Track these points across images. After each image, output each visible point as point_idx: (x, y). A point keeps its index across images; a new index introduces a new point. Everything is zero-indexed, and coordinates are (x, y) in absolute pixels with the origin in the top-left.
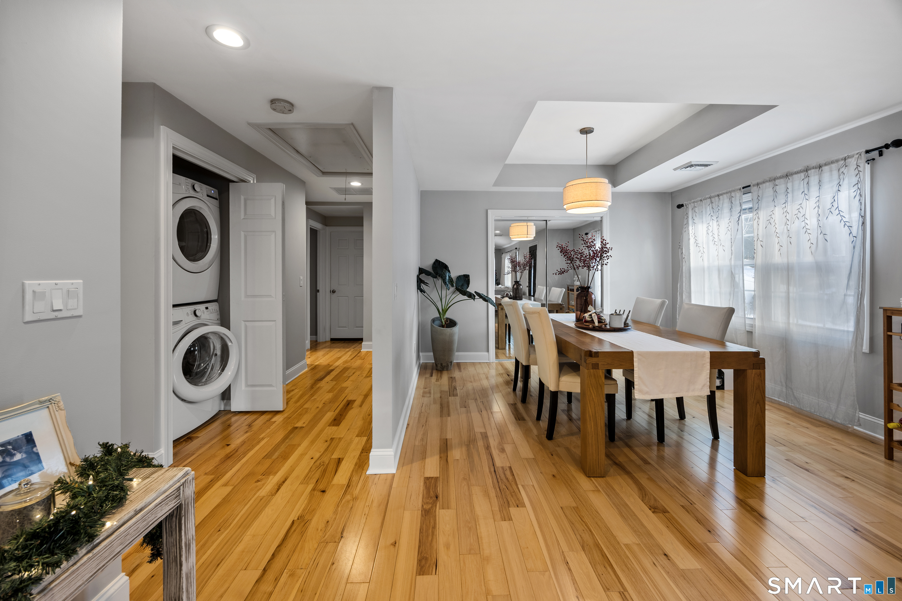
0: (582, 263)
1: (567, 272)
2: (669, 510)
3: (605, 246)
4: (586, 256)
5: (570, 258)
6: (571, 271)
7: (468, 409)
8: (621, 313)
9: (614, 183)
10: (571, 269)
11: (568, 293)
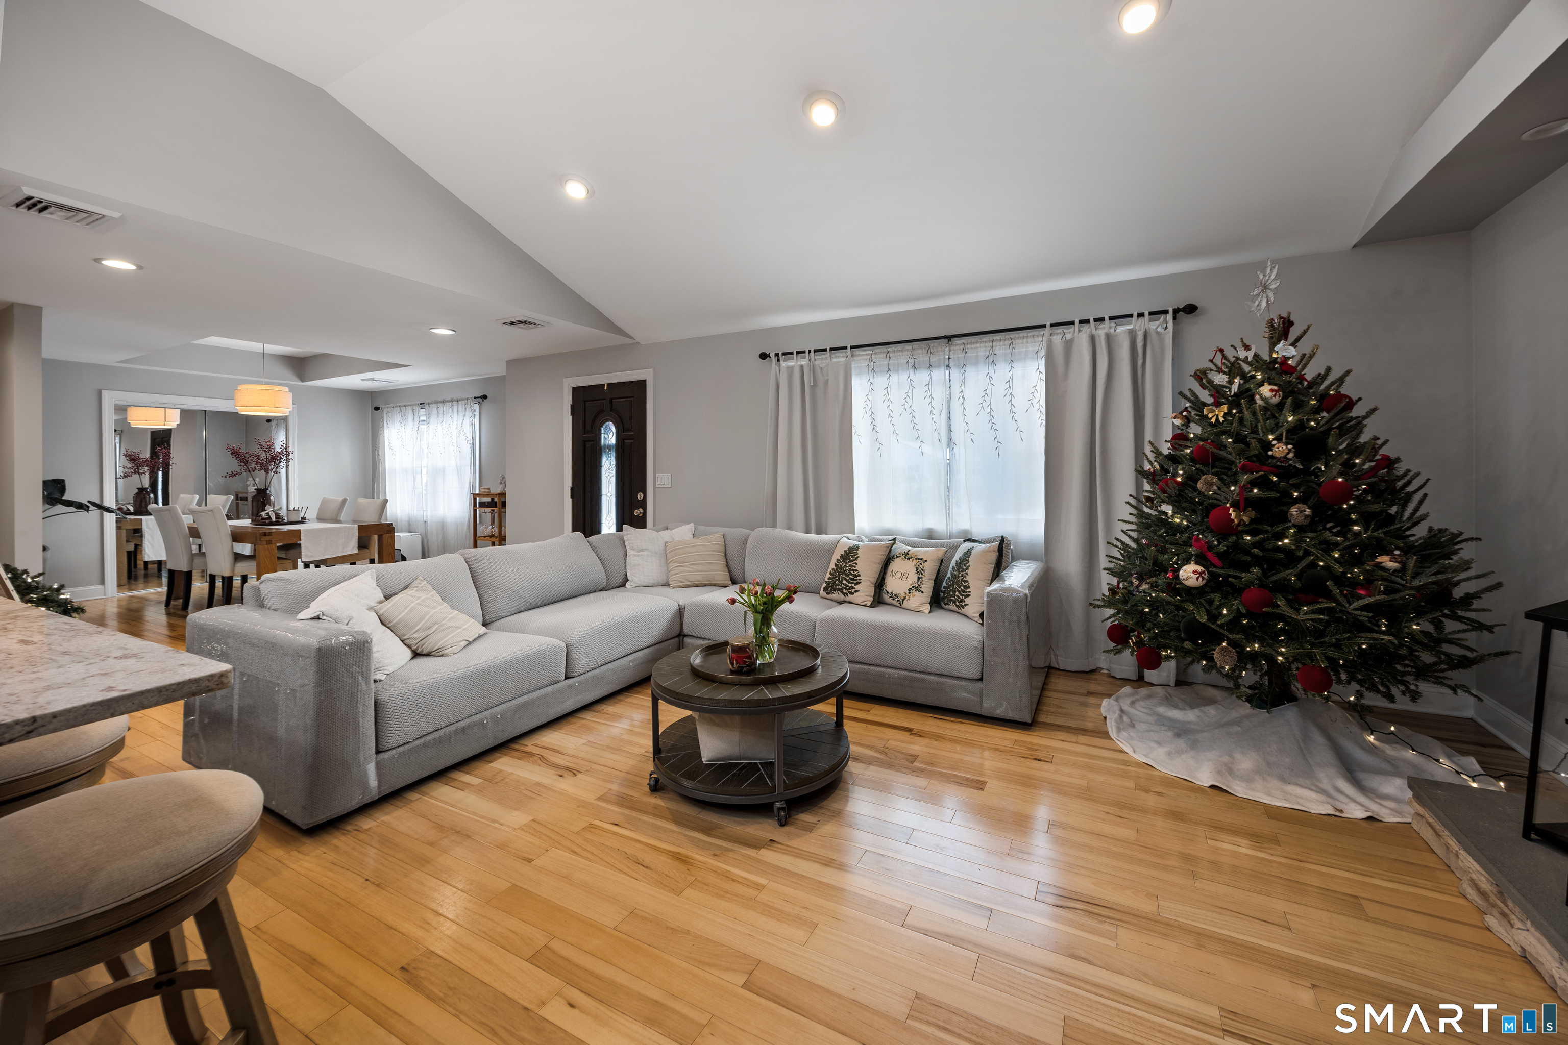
0: (258, 466)
1: (239, 475)
3: (287, 448)
4: (263, 459)
5: (244, 461)
6: (245, 475)
9: (303, 378)
10: (245, 472)
11: (237, 504)
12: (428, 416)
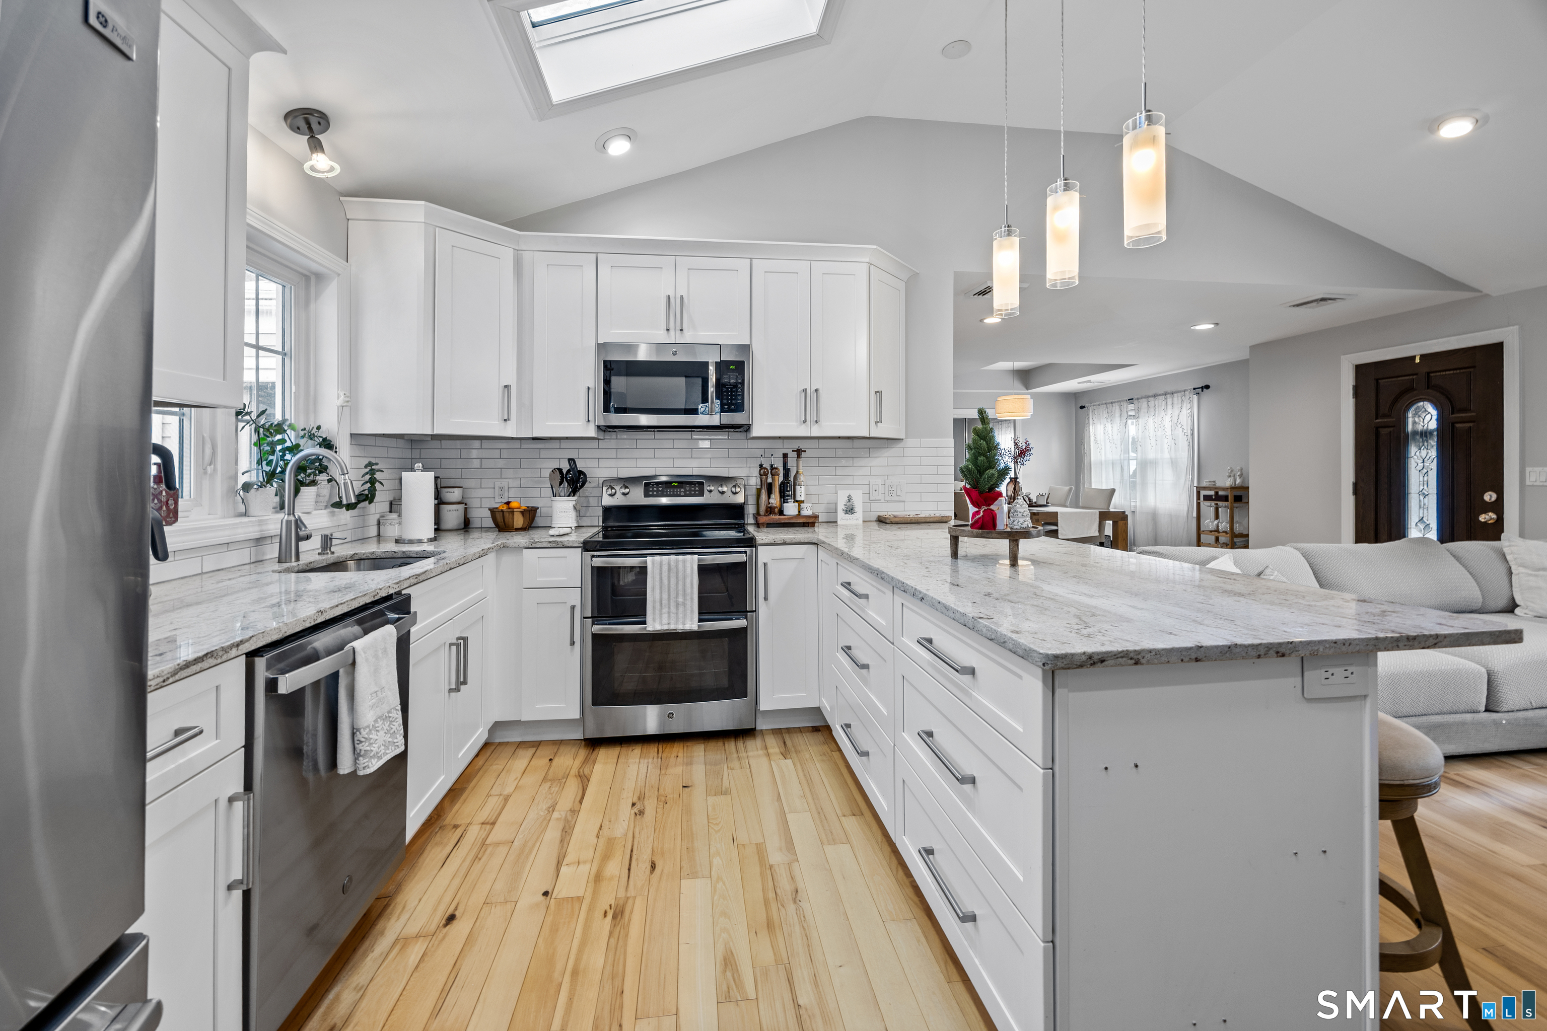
9: (1030, 387)
12: (1137, 411)
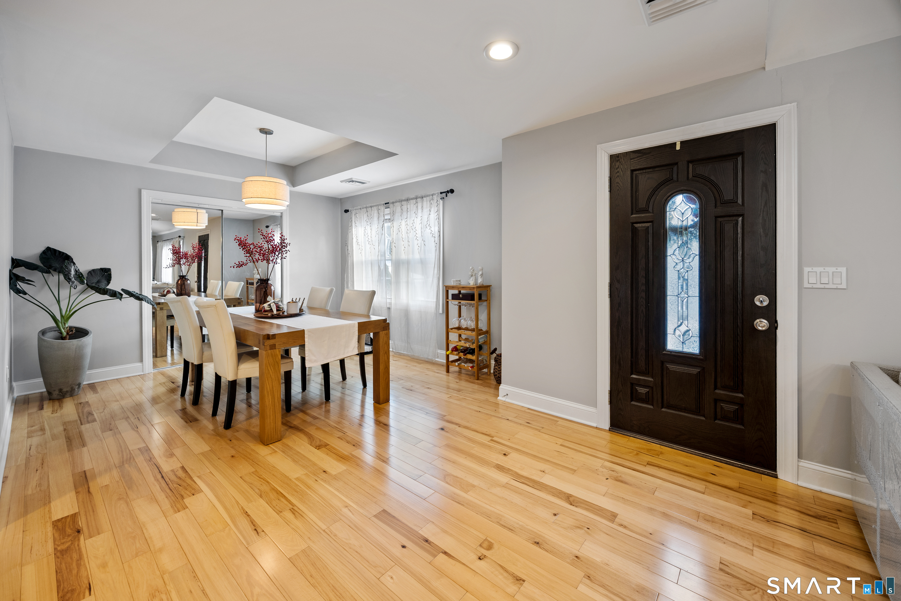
0: (262, 256)
1: (246, 265)
2: (329, 443)
3: (284, 241)
4: (265, 250)
5: (249, 252)
6: (251, 265)
7: (116, 431)
8: (297, 300)
9: (293, 183)
10: (251, 262)
11: (247, 287)
12: (392, 215)
